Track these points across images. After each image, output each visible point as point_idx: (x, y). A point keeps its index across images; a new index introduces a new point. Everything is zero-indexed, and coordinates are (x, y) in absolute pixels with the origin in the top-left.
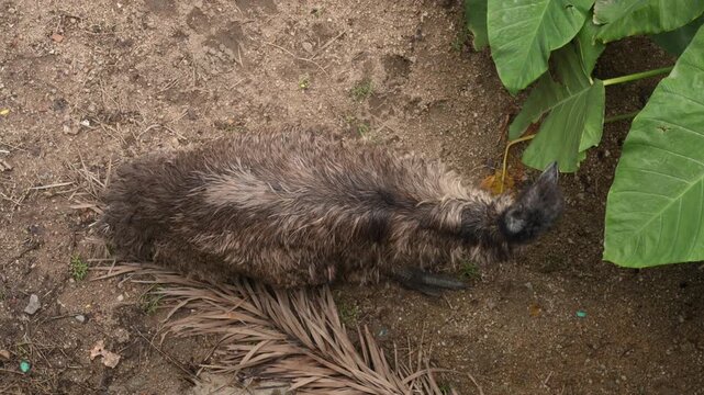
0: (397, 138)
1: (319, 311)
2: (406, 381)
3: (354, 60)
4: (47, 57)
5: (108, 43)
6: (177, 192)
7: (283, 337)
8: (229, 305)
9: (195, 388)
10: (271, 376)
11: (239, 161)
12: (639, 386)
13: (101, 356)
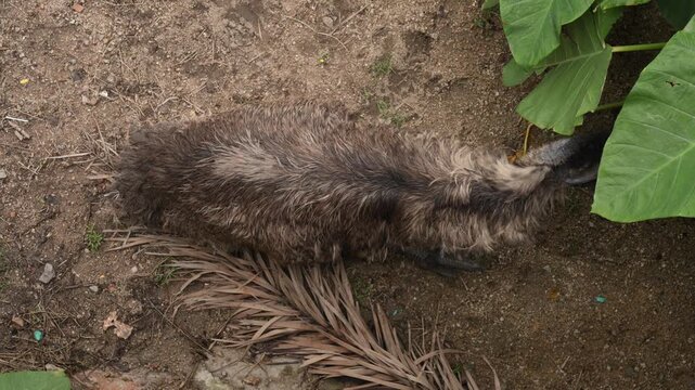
0: (416, 116)
1: (333, 289)
2: (418, 361)
3: (374, 36)
4: (68, 27)
5: (128, 14)
6: (186, 162)
7: (295, 313)
8: (241, 280)
9: (207, 362)
10: (283, 353)
11: (249, 133)
12: (658, 374)
13: (114, 327)
